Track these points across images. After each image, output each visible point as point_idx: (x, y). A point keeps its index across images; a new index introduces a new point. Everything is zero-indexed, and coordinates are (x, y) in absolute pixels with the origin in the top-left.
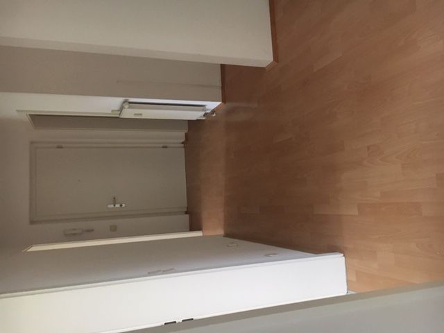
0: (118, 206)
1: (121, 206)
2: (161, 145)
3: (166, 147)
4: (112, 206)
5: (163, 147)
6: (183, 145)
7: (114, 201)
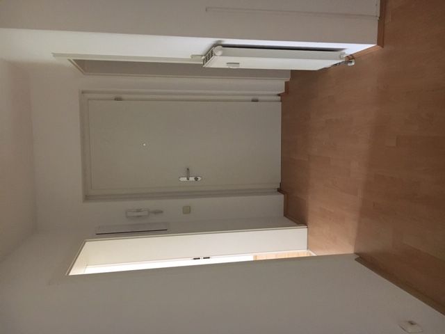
0: (192, 179)
1: (196, 179)
2: (251, 98)
3: (257, 101)
4: (185, 179)
5: (253, 101)
6: (279, 97)
7: (188, 173)
